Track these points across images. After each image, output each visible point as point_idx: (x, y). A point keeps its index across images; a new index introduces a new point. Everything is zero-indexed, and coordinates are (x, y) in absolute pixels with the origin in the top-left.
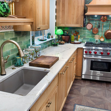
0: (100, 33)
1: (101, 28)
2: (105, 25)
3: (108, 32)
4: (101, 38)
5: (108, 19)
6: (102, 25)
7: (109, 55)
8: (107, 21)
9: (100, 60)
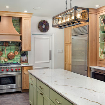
0: (4, 55)
1: (4, 51)
2: (7, 49)
3: (10, 54)
4: (5, 59)
5: (9, 44)
6: (5, 49)
7: (13, 71)
8: (9, 45)
9: (5, 76)
